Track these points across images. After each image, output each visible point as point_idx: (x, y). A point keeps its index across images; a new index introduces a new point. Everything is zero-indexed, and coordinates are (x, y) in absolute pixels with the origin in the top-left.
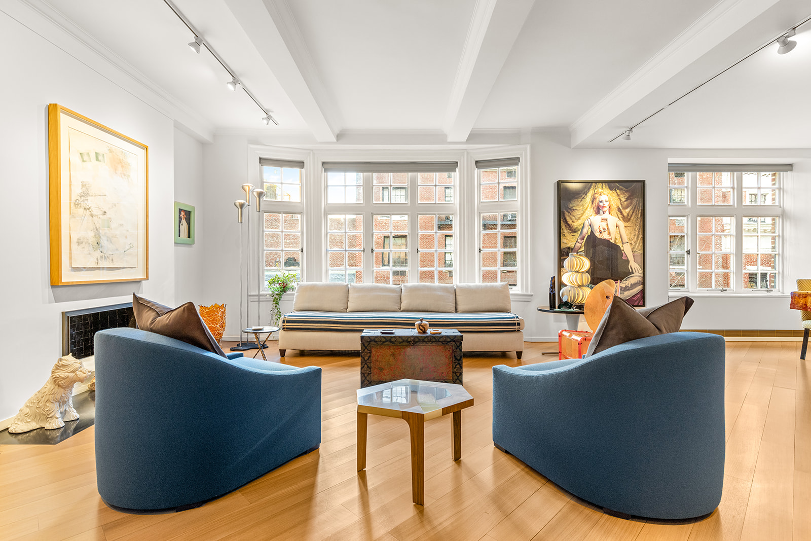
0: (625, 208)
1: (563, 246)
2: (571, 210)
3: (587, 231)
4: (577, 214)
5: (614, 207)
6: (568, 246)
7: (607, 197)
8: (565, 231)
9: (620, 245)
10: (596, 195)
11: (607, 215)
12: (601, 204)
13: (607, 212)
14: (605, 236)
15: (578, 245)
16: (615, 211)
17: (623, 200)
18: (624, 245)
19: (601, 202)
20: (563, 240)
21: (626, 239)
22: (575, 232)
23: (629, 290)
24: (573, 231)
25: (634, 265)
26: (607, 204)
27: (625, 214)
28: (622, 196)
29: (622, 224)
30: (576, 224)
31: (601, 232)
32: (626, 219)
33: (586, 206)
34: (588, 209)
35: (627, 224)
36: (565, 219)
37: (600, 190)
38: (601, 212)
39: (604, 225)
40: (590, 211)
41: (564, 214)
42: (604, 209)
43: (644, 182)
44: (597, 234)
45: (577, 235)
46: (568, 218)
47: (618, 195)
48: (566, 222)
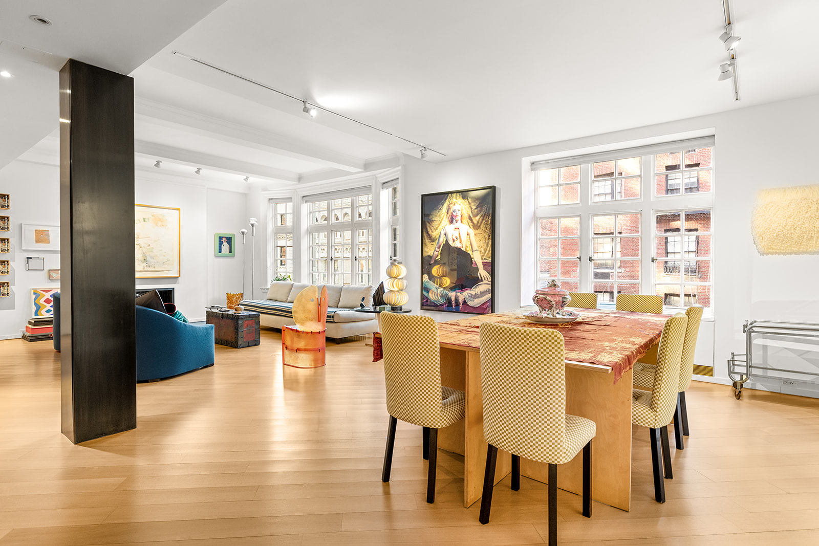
0: (475, 216)
1: (425, 254)
2: (431, 221)
3: (442, 240)
4: (435, 224)
5: (466, 216)
6: (429, 254)
7: (461, 206)
8: (427, 241)
9: (470, 252)
10: (451, 205)
11: (459, 224)
12: (454, 214)
13: (460, 221)
14: (457, 244)
15: (436, 253)
16: (466, 220)
17: (474, 207)
18: (474, 253)
19: (454, 211)
20: (425, 249)
21: (475, 247)
22: (434, 241)
23: (478, 297)
24: (432, 240)
25: (483, 273)
26: (459, 214)
27: (475, 222)
28: (473, 204)
29: (472, 232)
30: (434, 234)
31: (454, 241)
32: (476, 227)
33: (442, 217)
34: (444, 219)
35: (477, 232)
36: (427, 229)
37: (454, 200)
38: (454, 221)
39: (456, 234)
40: (445, 221)
41: (426, 225)
42: (457, 219)
43: (494, 188)
44: (451, 243)
45: (435, 244)
46: (429, 229)
47: (469, 203)
48: (428, 233)
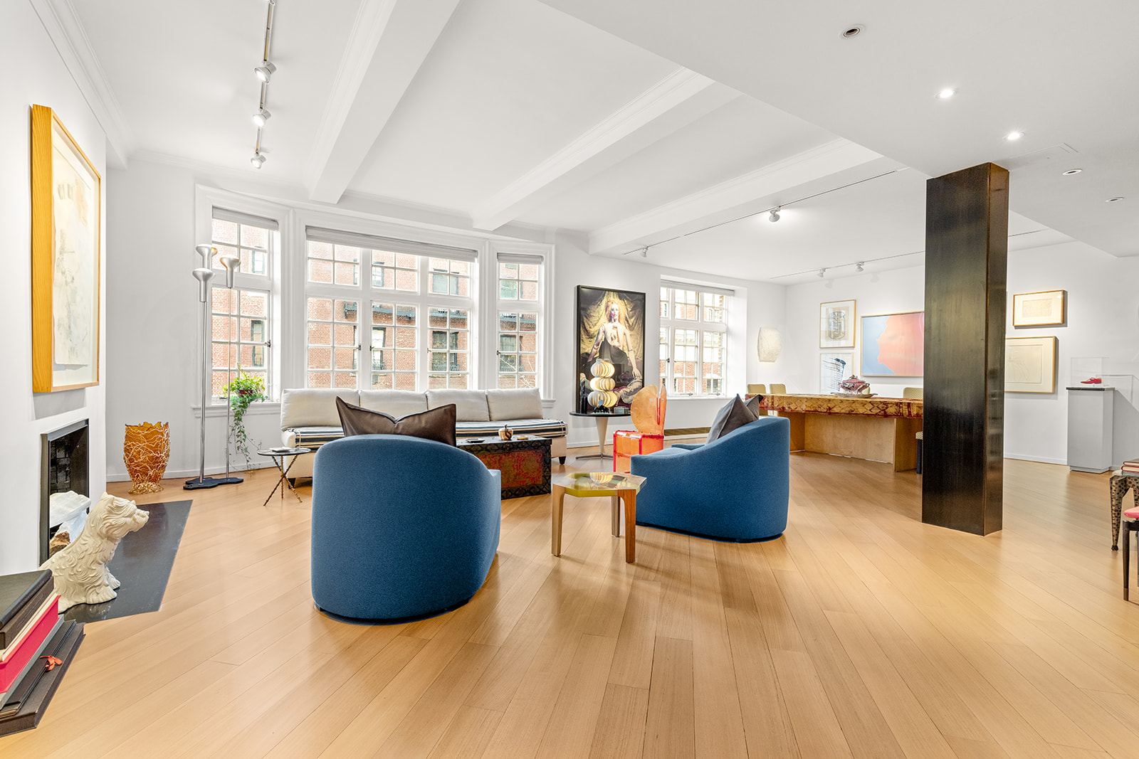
0: (631, 318)
1: (582, 351)
2: (588, 316)
3: (601, 337)
4: (593, 320)
5: (623, 316)
6: (586, 351)
7: (619, 306)
8: (584, 336)
9: (626, 352)
10: (609, 303)
11: (616, 324)
12: (613, 312)
13: (617, 321)
14: (615, 343)
15: (594, 350)
16: (623, 320)
17: (630, 310)
18: (630, 352)
19: (613, 310)
20: (582, 346)
21: (631, 348)
22: (592, 338)
23: (632, 394)
24: (591, 337)
25: (636, 371)
26: (617, 313)
27: (631, 324)
28: (628, 306)
29: (628, 332)
30: (593, 330)
31: (612, 340)
32: (631, 328)
33: (601, 313)
34: (603, 316)
35: (632, 333)
36: (584, 325)
37: (612, 299)
38: (613, 320)
39: (614, 332)
40: (604, 318)
41: (583, 319)
42: (615, 318)
43: (644, 294)
44: (609, 341)
45: (594, 340)
46: (586, 324)
47: (626, 305)
48: (585, 328)
